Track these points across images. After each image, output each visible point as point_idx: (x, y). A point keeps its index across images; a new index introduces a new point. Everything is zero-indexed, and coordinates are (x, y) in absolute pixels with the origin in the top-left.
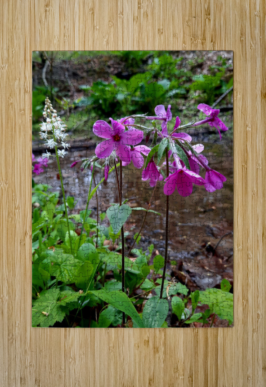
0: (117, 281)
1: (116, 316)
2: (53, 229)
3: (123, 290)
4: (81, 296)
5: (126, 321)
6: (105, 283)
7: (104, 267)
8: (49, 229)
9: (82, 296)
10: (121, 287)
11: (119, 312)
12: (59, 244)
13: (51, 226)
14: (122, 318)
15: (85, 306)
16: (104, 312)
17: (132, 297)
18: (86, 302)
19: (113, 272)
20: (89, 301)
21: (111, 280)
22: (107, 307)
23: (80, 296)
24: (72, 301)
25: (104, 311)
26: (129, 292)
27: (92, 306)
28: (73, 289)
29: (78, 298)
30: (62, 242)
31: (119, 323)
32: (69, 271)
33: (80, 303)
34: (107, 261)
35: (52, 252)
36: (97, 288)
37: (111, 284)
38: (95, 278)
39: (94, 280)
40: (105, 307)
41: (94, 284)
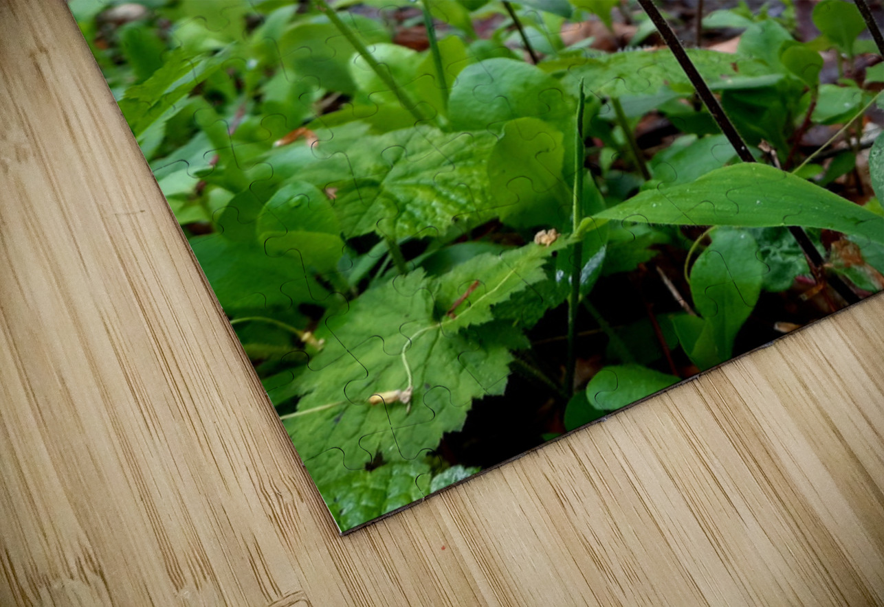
0: (700, 137)
1: (765, 253)
2: (269, 71)
3: (746, 157)
4: (555, 253)
5: (822, 253)
6: (649, 165)
7: (608, 113)
8: (248, 79)
9: (562, 250)
10: (730, 151)
11: (775, 234)
12: (327, 111)
13: (253, 63)
14: (800, 248)
15: (593, 280)
16: (704, 264)
17: (799, 164)
18: (592, 264)
19: (661, 114)
20: (607, 254)
21: (668, 145)
22: (707, 242)
23: (549, 253)
24: (521, 287)
25: (699, 261)
26: (773, 152)
27: (631, 266)
28: (497, 242)
29: (543, 266)
30: (344, 99)
31: (797, 273)
32: (440, 188)
33: (564, 279)
34: (614, 88)
35: (305, 152)
36: (619, 194)
37: (681, 154)
38: (590, 164)
39: (589, 173)
40: (696, 243)
41: (597, 186)
